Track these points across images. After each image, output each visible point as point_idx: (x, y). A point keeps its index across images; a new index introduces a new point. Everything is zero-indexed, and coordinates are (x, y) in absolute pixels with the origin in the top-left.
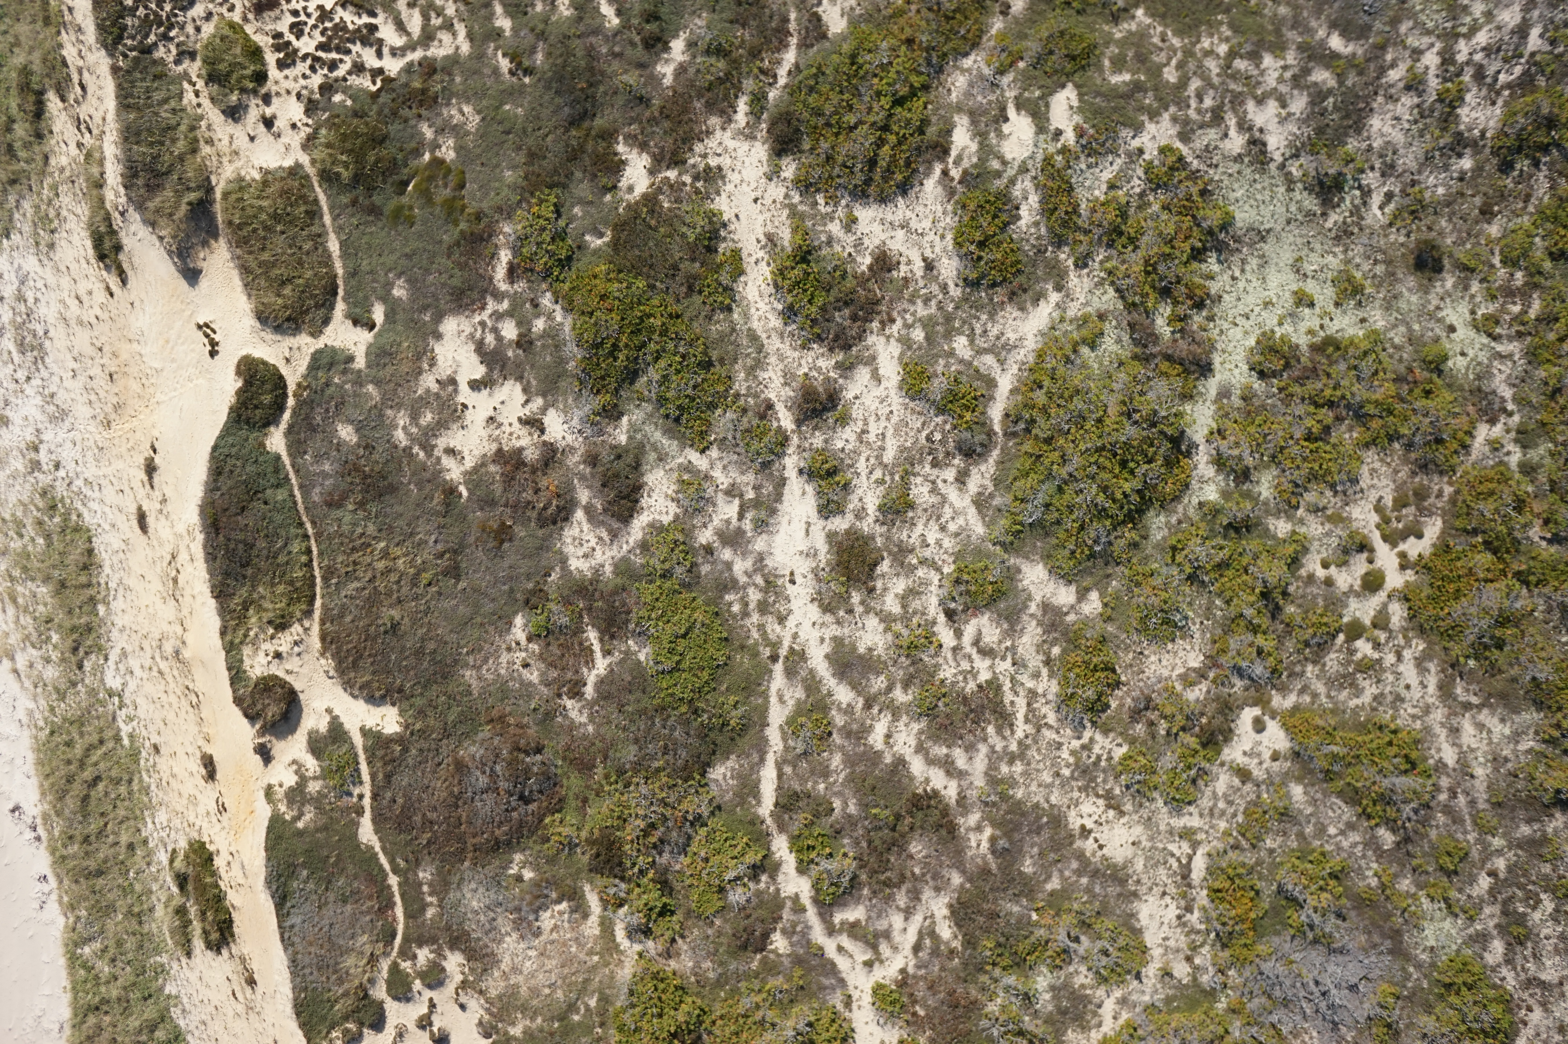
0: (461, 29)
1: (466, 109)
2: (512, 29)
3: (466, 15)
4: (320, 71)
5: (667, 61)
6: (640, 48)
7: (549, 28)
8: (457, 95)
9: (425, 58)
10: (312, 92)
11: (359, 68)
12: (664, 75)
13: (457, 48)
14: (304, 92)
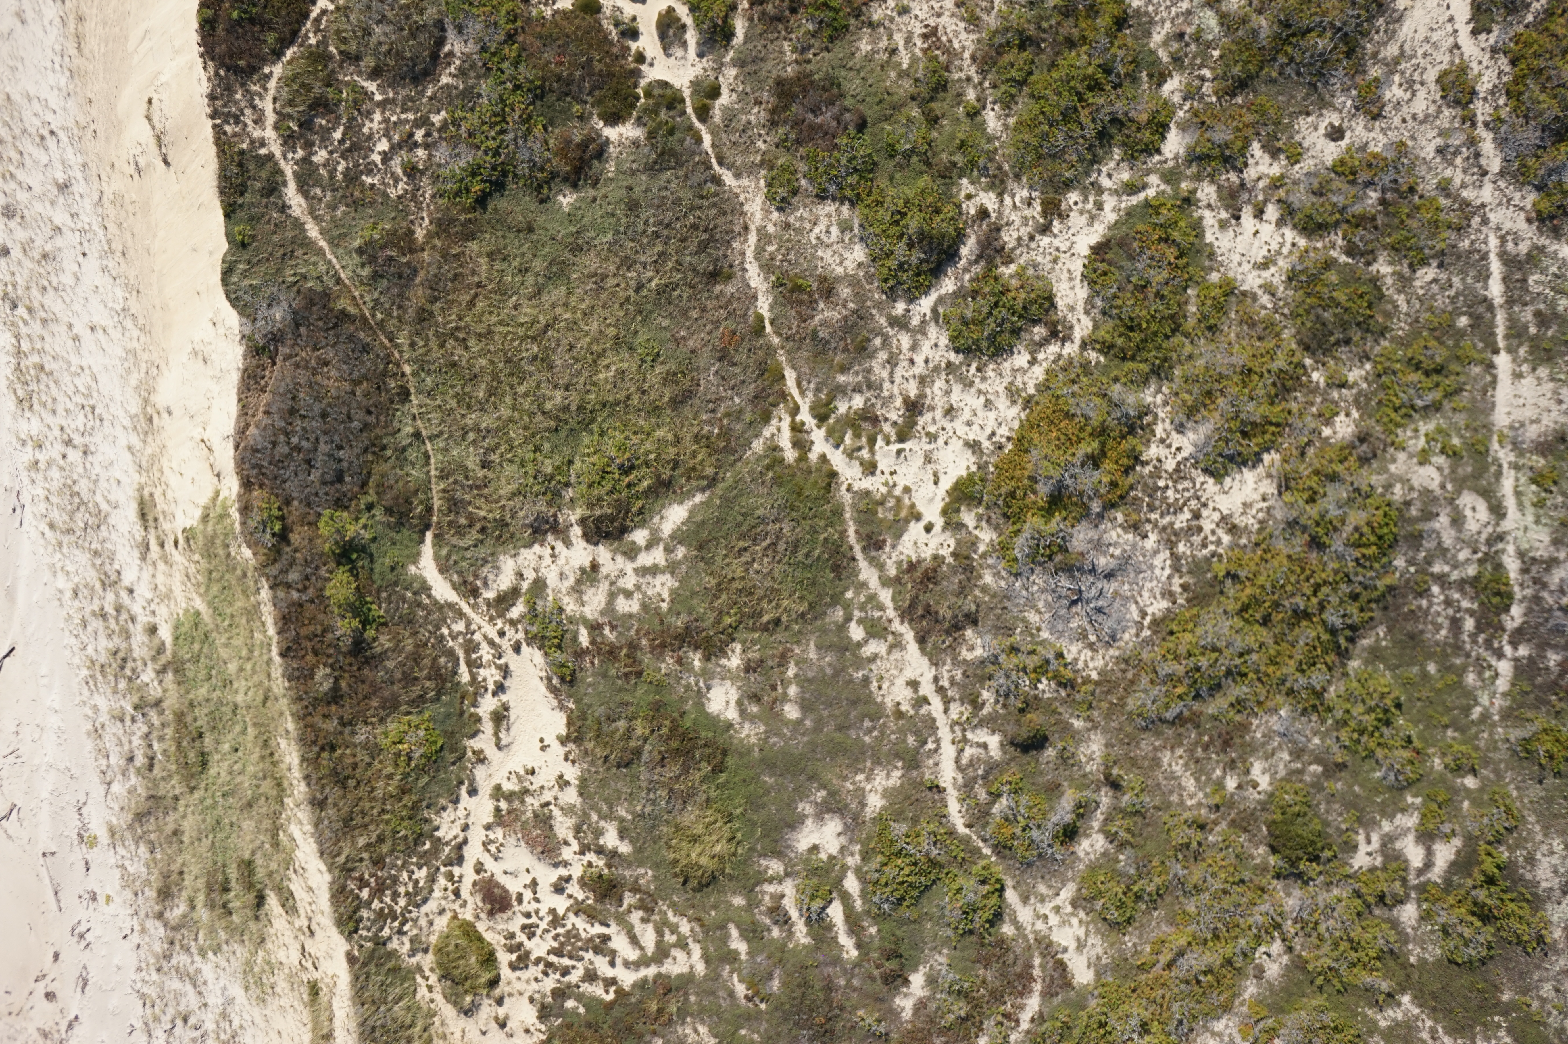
0: (696, 951)
1: (702, 1029)
2: (748, 953)
3: (701, 936)
4: (552, 976)
5: (906, 995)
6: (879, 982)
7: (786, 955)
8: (692, 1015)
9: (659, 975)
10: (544, 996)
11: (591, 976)
12: (903, 1009)
13: (692, 967)
14: (536, 996)
